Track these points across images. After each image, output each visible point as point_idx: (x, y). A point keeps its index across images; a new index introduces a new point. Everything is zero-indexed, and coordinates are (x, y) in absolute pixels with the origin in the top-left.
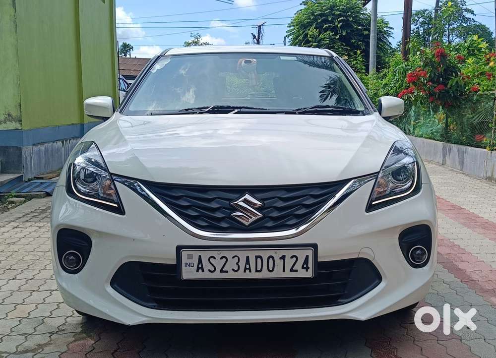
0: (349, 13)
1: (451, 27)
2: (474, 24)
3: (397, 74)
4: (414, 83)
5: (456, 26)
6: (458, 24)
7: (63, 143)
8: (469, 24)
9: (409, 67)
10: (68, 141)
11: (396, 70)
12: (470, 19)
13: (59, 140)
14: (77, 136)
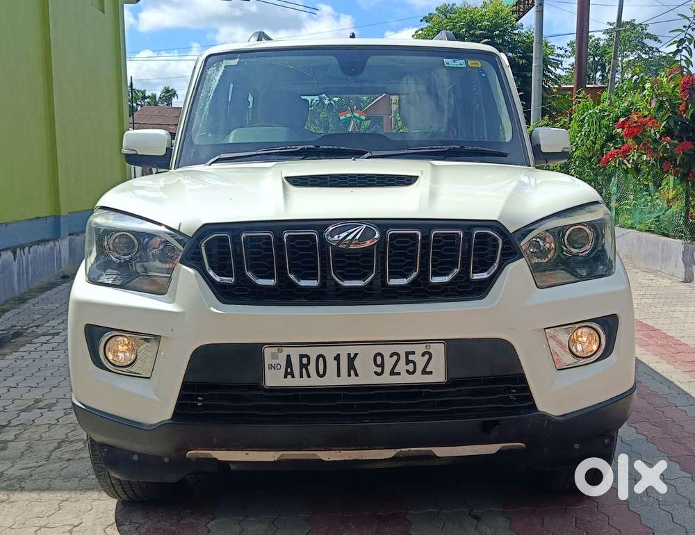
0: (497, 32)
1: (626, 60)
2: (658, 55)
3: (586, 125)
4: (635, 138)
5: (631, 58)
6: (636, 56)
7: (14, 253)
8: (651, 56)
9: (606, 114)
10: (27, 249)
11: (584, 118)
12: (653, 48)
13: (7, 249)
14: (47, 237)
